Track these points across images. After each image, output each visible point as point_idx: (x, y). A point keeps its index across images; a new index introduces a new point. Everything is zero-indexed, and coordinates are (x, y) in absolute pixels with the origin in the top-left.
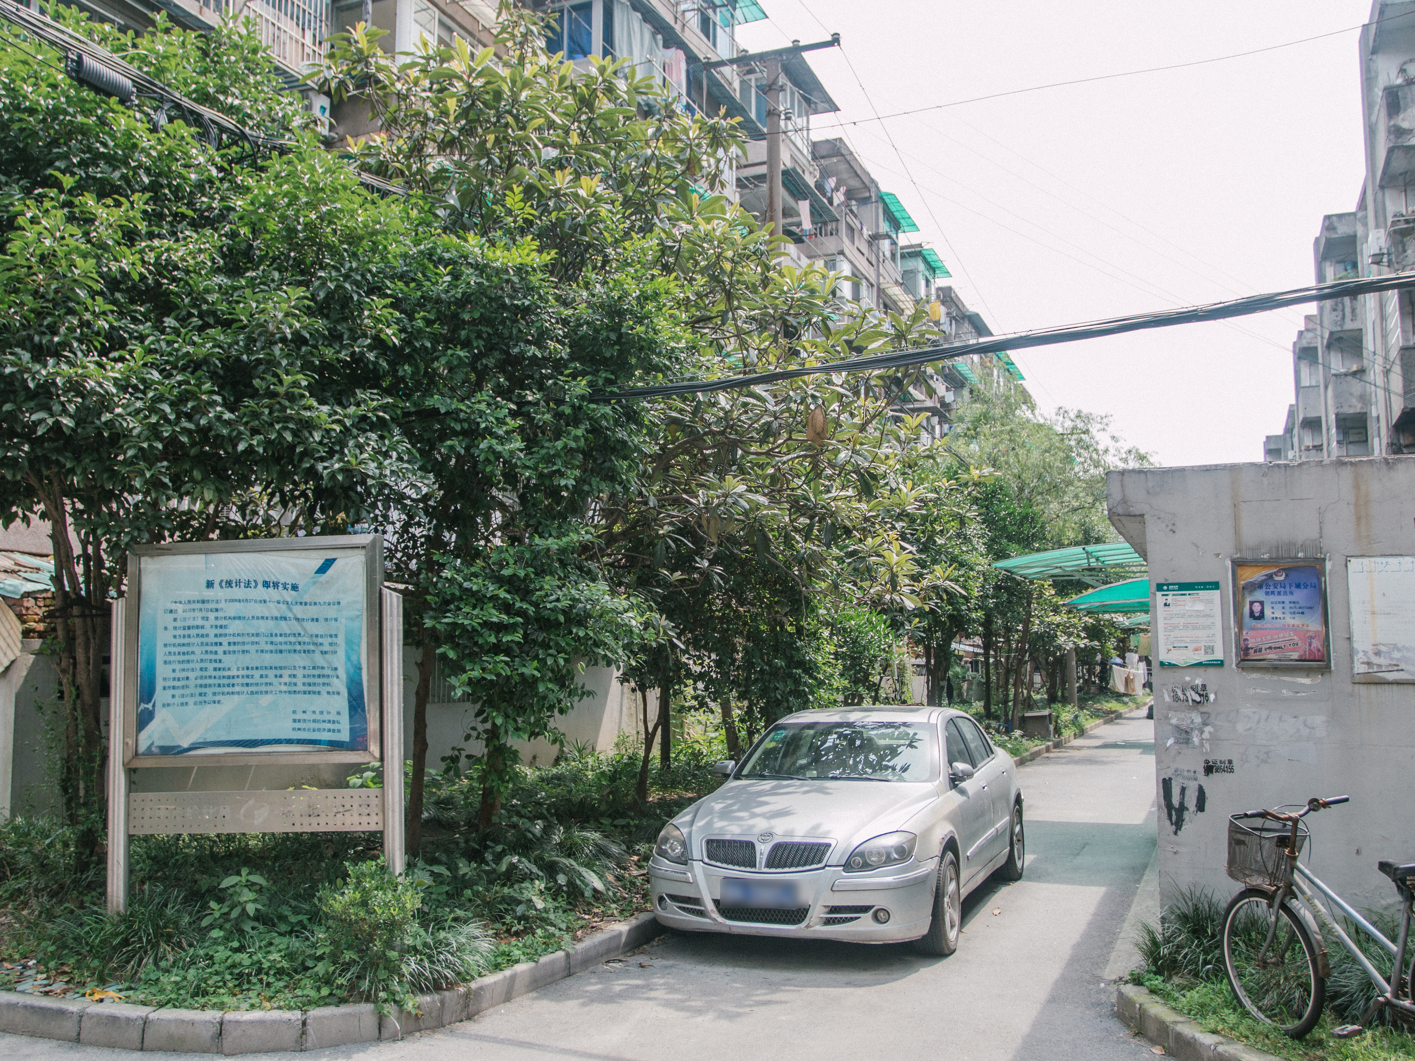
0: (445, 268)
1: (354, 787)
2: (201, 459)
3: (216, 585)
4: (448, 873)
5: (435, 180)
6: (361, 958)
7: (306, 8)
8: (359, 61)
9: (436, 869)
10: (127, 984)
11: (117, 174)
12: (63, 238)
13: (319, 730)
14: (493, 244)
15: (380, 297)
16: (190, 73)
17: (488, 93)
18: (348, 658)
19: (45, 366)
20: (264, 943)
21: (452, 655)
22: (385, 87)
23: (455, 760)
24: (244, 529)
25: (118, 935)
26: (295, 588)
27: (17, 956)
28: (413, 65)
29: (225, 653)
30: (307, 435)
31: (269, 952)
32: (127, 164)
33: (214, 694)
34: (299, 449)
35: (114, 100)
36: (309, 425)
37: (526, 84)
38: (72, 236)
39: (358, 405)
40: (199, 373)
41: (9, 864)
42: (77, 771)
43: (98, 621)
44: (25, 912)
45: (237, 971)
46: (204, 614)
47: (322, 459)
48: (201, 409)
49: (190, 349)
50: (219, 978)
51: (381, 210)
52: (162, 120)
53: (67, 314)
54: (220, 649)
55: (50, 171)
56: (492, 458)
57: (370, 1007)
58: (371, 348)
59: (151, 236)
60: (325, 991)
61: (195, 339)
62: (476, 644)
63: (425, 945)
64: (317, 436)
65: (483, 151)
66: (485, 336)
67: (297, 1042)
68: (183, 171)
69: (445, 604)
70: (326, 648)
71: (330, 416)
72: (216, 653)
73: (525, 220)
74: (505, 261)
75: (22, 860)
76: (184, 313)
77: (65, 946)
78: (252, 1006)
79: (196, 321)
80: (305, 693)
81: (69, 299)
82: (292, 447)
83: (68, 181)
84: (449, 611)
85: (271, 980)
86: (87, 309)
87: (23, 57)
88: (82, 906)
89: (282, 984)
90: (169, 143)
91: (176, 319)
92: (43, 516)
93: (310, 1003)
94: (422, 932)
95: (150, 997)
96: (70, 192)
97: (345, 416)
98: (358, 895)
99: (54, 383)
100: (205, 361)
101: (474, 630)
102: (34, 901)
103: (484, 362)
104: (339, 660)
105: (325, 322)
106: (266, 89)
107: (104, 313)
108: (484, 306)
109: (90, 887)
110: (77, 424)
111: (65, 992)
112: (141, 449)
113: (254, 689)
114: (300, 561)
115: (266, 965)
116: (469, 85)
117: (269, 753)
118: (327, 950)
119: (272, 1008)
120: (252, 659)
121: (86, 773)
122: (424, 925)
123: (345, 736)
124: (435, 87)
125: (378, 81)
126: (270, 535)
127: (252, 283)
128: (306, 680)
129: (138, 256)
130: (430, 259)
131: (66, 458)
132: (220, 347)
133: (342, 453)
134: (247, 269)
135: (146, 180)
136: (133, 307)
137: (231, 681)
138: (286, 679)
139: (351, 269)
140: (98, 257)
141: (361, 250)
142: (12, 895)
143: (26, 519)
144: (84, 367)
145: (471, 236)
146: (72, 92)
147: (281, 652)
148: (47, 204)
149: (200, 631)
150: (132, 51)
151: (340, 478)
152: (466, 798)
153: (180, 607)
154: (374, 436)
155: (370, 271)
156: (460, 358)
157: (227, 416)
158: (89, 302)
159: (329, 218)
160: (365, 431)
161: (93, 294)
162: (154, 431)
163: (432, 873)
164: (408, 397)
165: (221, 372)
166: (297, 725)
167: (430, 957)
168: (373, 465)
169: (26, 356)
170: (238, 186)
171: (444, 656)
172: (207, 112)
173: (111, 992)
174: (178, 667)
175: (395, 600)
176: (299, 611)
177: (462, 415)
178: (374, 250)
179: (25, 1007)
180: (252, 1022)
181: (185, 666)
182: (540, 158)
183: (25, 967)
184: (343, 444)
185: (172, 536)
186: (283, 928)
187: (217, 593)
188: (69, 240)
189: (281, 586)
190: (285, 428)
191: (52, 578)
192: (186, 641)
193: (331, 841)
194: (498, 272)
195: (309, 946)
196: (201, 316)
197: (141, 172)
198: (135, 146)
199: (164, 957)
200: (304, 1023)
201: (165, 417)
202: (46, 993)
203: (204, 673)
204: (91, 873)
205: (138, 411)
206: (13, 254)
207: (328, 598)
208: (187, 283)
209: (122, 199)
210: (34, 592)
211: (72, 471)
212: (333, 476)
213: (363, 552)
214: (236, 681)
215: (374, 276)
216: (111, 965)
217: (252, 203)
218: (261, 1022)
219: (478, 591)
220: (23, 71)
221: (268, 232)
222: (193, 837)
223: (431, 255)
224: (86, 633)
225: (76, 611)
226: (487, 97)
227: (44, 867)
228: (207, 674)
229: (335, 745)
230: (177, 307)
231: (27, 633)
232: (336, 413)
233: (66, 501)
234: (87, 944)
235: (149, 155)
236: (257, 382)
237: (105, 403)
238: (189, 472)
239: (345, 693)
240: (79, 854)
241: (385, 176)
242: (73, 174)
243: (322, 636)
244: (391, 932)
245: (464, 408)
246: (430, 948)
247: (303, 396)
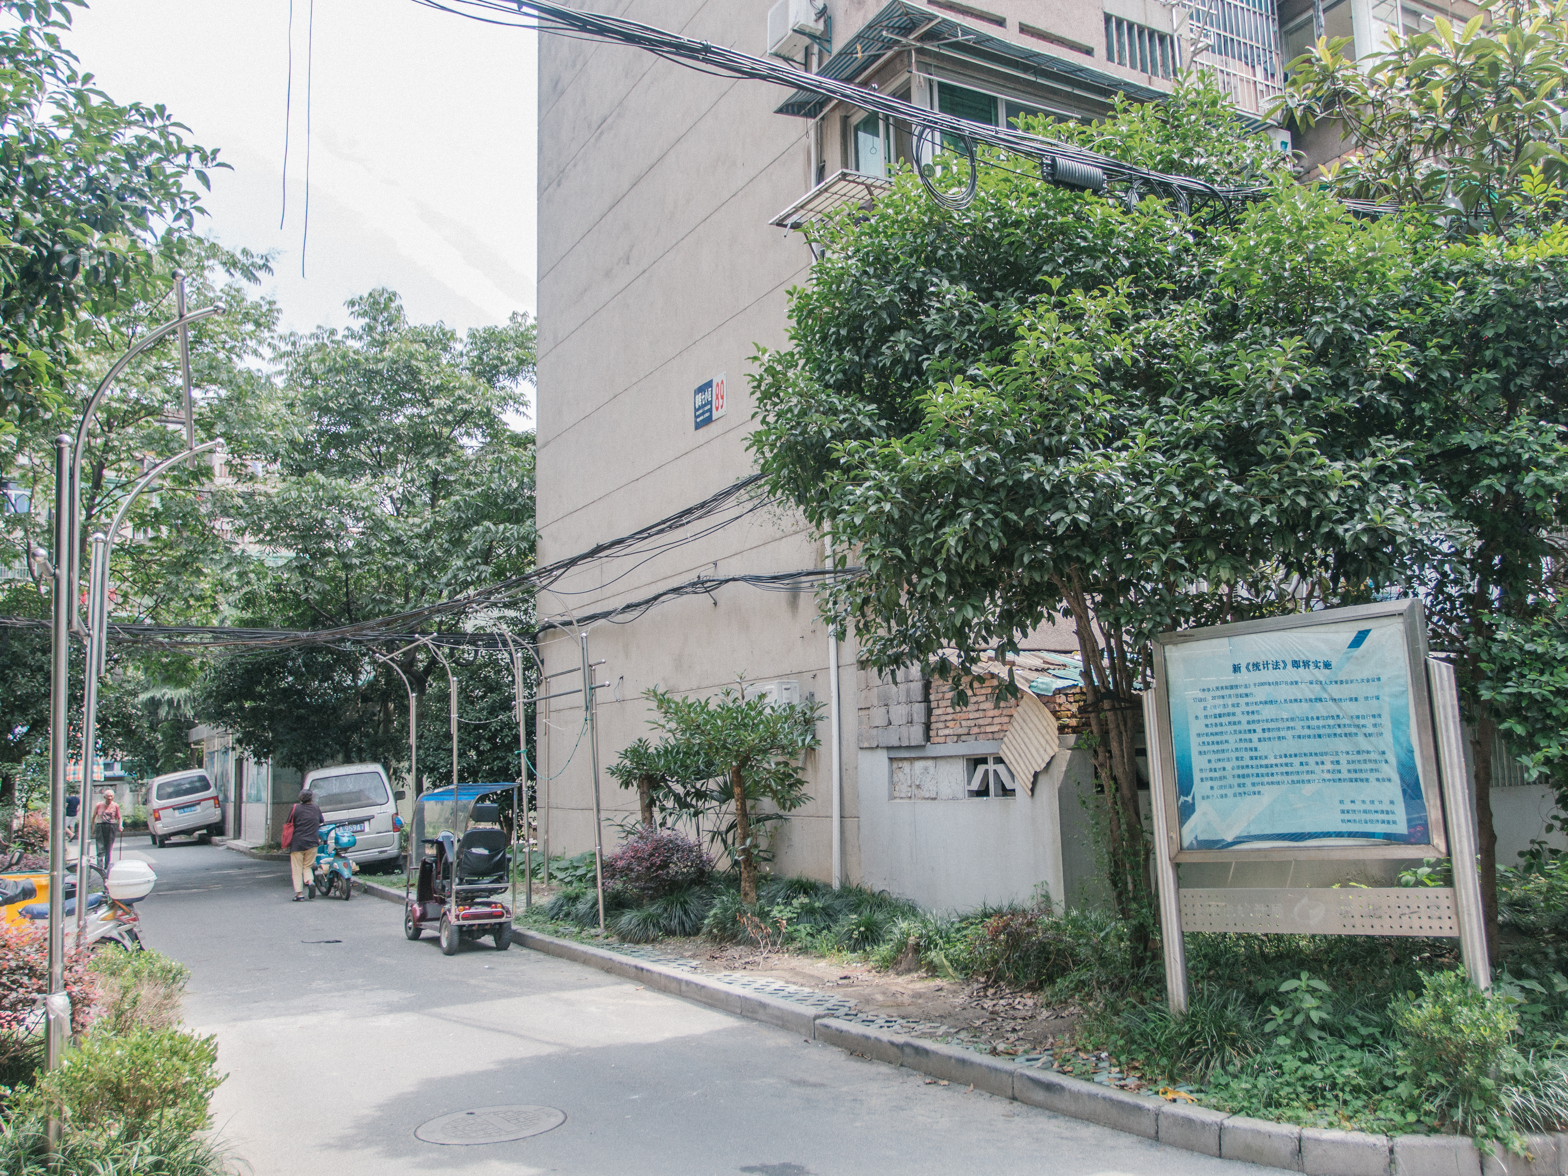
0: (1455, 282)
1: (1406, 885)
2: (1213, 539)
3: (1243, 669)
4: (1543, 990)
5: (1426, 187)
6: (1450, 1083)
7: (1254, 43)
8: (1324, 80)
9: (1528, 984)
10: (1197, 1087)
11: (1099, 264)
12: (1058, 338)
13: (1371, 821)
14: (1512, 242)
15: (1383, 331)
16: (1154, 146)
17: (1481, 69)
18: (1396, 739)
19: (1057, 467)
20: (1333, 1056)
21: (1520, 730)
22: (1356, 99)
23: (1535, 855)
24: (1260, 607)
25: (1182, 1034)
26: (1327, 665)
27: (1090, 1047)
28: (1384, 65)
29: (1260, 740)
30: (1322, 496)
31: (1341, 1066)
32: (1104, 251)
33: (1253, 784)
34: (1315, 514)
35: (1088, 192)
36: (1322, 485)
37: (1530, 43)
38: (1066, 334)
39: (1374, 455)
40: (1201, 449)
41: (1071, 955)
42: (1124, 865)
43: (1129, 713)
44: (1091, 1004)
45: (1309, 1084)
46: (1234, 700)
47: (1341, 521)
48: (1209, 485)
49: (1190, 425)
50: (1290, 1090)
51: (1374, 235)
52: (1134, 200)
53: (1070, 412)
54: (1254, 737)
55: (1039, 277)
56: (1542, 492)
57: (1467, 1141)
58: (1381, 390)
59: (1138, 318)
60: (1411, 1117)
61: (1193, 413)
62: (1549, 716)
63: (1526, 1073)
64: (1334, 496)
65: (1484, 136)
66: (1515, 351)
67: (1385, 1170)
68: (1159, 246)
69: (1503, 672)
70: (1370, 730)
71: (1344, 472)
72: (1251, 741)
73: (1548, 204)
74: (1532, 257)
75: (1083, 952)
76: (1178, 390)
77: (1134, 1042)
78: (1331, 1124)
79: (1191, 396)
80: (1351, 780)
81: (1070, 396)
82: (1307, 512)
83: (1056, 283)
84: (1510, 679)
85: (1348, 1097)
86: (1087, 403)
87: (1004, 175)
88: (1142, 1001)
89: (1360, 1103)
90: (1143, 221)
91: (1171, 397)
92: (1066, 613)
93: (1395, 1128)
94: (1522, 1059)
95: (1222, 1103)
96: (1059, 293)
97: (1361, 469)
98: (1439, 1010)
99: (1067, 481)
100: (1205, 435)
101: (1545, 700)
102: (1097, 993)
103: (1518, 382)
104: (1387, 741)
105: (1327, 370)
106: (1230, 139)
107: (1103, 404)
108: (1510, 317)
109: (1148, 982)
110: (1092, 519)
111: (1139, 1087)
112: (1155, 534)
113: (1295, 778)
114: (1331, 636)
115: (1340, 1080)
116: (1457, 67)
117: (1318, 848)
118: (1409, 1070)
119: (1353, 1129)
120: (1290, 745)
121: (1132, 868)
122: (1524, 1053)
123: (1401, 828)
124: (1414, 82)
125: (1347, 94)
126: (1285, 611)
127: (1242, 344)
128: (1352, 767)
129: (1128, 341)
130: (1436, 277)
131: (1085, 553)
132: (1219, 418)
133: (1363, 511)
134: (1235, 332)
135: (1126, 264)
136: (1129, 394)
137: (1270, 770)
138: (1329, 766)
139: (1348, 307)
140: (1091, 350)
141: (1356, 284)
142: (1077, 986)
143: (1051, 618)
144: (1092, 462)
145: (1484, 238)
146: (1050, 196)
147: (1320, 736)
148: (1041, 309)
149: (1232, 719)
150: (1098, 140)
151: (1365, 539)
152: (1546, 900)
153: (1208, 695)
154: (1396, 487)
155: (1368, 305)
156: (1487, 381)
157: (1236, 488)
158: (1089, 396)
159: (1316, 259)
160: (1385, 483)
161: (1092, 386)
162: (1165, 515)
163: (1523, 988)
164: (1429, 437)
165: (1222, 444)
166: (1347, 817)
167: (1535, 1090)
168: (1400, 520)
169: (1039, 460)
170: (1214, 248)
171: (1509, 733)
172: (1176, 180)
173: (1182, 1093)
174: (1214, 757)
175: (1444, 671)
176: (1335, 691)
177: (1498, 449)
178: (1371, 282)
179: (1104, 1098)
180: (1333, 1142)
181: (1221, 756)
182: (1558, 127)
183: (1099, 1059)
184: (1363, 502)
185: (1187, 622)
186: (1354, 1040)
187: (1244, 677)
188: (1064, 340)
189: (1312, 666)
190: (1298, 493)
191: (1082, 674)
192: (1219, 729)
193: (1390, 945)
194: (1523, 272)
195: (1384, 1064)
196: (1195, 390)
197: (1120, 257)
198: (1112, 232)
199: (1230, 1062)
200: (1391, 1151)
201: (1172, 498)
202: (1122, 1087)
203: (1240, 763)
204: (1148, 968)
205: (1147, 498)
206: (1017, 364)
207: (1366, 674)
208: (1177, 358)
209: (1107, 288)
210: (1064, 688)
211: (1092, 565)
212: (1356, 538)
213: (1400, 619)
214: (1274, 770)
215: (1374, 309)
216: (1179, 1065)
217: (1233, 261)
218: (1343, 1144)
219: (1544, 654)
220: (1005, 187)
221: (1250, 286)
222: (1240, 936)
223: (1435, 272)
224: (1118, 726)
225: (1106, 704)
226: (1481, 74)
227: (1104, 961)
228: (1244, 763)
229: (1391, 839)
230: (1171, 385)
231: (1062, 729)
232: (1350, 468)
233: (1088, 597)
234: (1154, 1040)
235: (1126, 238)
236: (1261, 448)
237: (1115, 493)
238: (1201, 553)
239: (1396, 778)
240: (1134, 950)
241: (1367, 197)
242: (1059, 274)
243: (1363, 717)
244: (1484, 1055)
245: (1499, 440)
246: (1533, 1078)
247: (1312, 455)
